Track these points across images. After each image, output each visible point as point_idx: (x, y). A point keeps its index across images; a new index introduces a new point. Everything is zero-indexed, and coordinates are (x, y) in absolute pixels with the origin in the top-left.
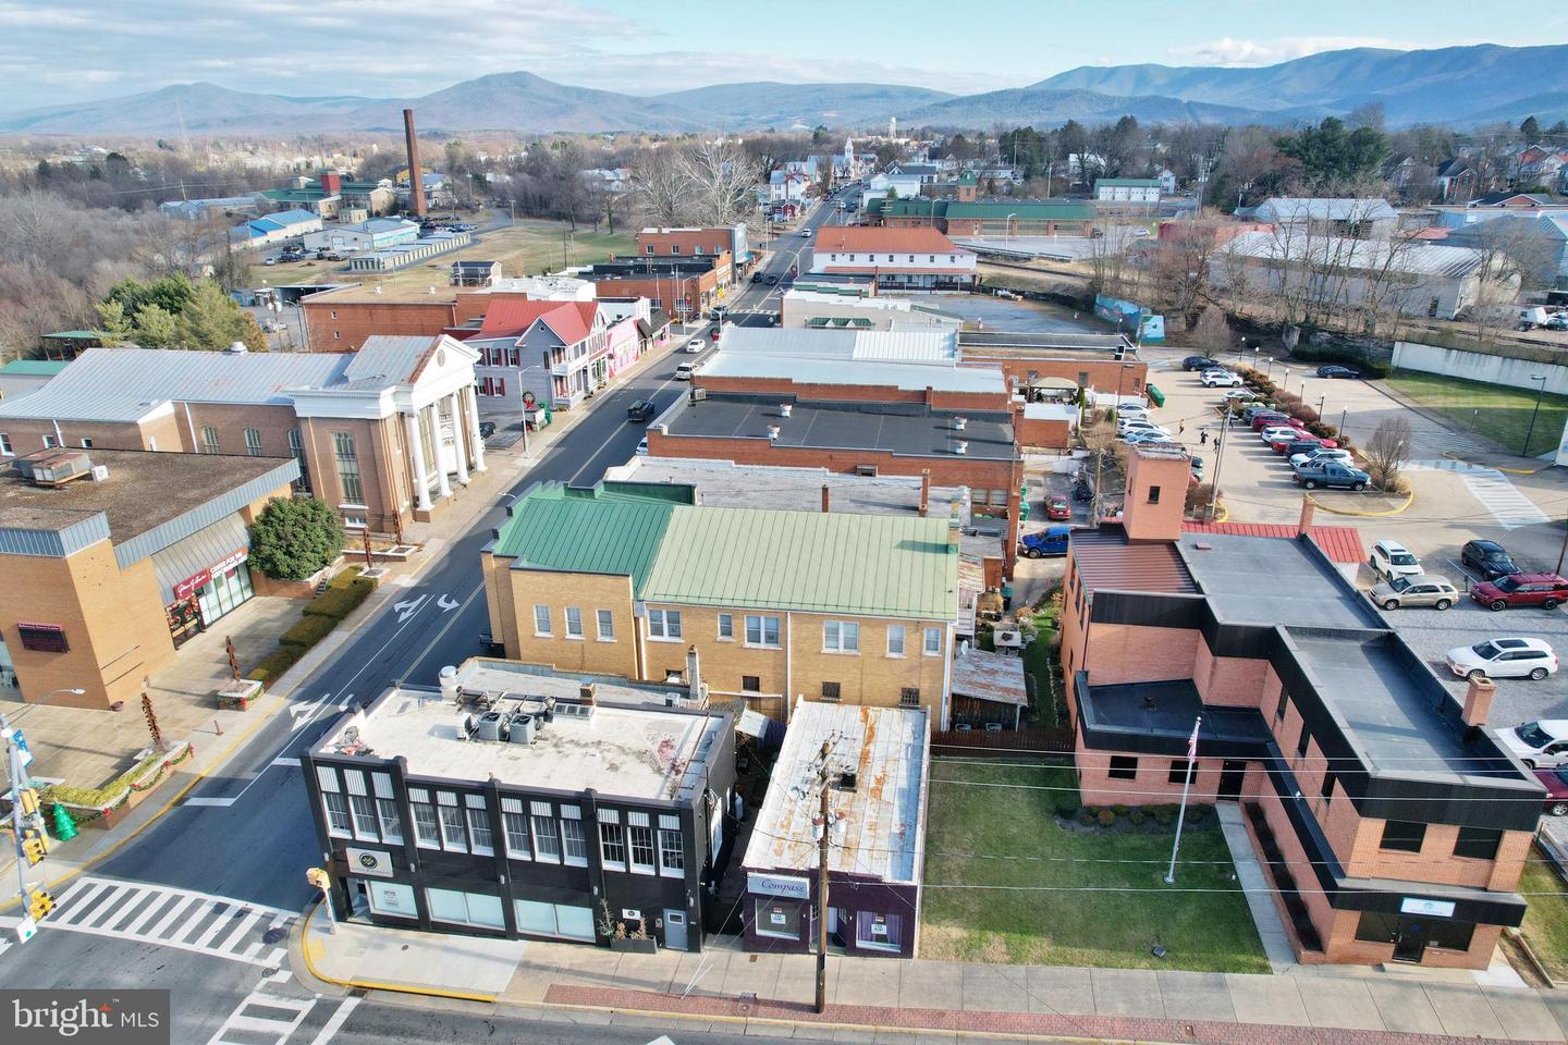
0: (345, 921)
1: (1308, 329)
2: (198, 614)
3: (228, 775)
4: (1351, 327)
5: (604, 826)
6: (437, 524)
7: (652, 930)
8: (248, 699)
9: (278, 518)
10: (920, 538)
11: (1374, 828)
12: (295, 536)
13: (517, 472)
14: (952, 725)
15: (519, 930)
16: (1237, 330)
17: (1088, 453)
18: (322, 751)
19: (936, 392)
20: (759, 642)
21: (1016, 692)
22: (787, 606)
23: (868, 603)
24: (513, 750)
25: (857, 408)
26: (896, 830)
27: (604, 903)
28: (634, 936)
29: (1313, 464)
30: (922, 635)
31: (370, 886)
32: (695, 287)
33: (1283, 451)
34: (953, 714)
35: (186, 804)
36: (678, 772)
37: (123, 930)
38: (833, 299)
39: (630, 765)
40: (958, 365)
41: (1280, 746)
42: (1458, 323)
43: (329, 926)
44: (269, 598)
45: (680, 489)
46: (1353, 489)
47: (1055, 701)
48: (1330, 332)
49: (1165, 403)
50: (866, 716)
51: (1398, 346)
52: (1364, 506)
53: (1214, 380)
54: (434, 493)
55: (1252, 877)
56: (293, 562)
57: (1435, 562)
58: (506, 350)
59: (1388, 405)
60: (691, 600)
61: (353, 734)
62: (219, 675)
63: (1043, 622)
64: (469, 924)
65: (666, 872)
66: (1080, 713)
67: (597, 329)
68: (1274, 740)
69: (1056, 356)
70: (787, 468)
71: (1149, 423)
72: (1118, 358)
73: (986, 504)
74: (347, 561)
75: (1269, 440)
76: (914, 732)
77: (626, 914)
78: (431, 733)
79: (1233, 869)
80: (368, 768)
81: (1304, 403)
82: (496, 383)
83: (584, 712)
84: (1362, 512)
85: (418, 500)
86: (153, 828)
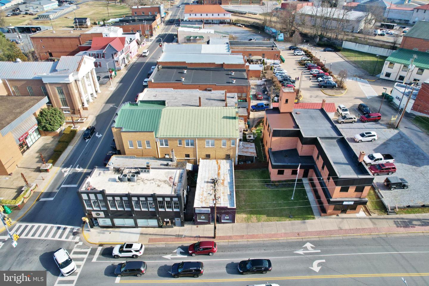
0: (93, 228)
1: (321, 37)
2: (26, 144)
3: (50, 191)
4: (333, 36)
5: (159, 201)
6: (90, 110)
7: (172, 223)
8: (49, 169)
9: (45, 115)
10: (228, 115)
11: (338, 188)
12: (51, 119)
13: (110, 92)
14: (238, 162)
15: (138, 226)
16: (303, 37)
17: (266, 79)
18: (82, 190)
19: (226, 64)
20: (189, 146)
21: (254, 153)
22: (196, 137)
23: (216, 134)
24: (132, 183)
25: (204, 69)
26: (229, 193)
27: (160, 218)
28: (168, 225)
29: (323, 81)
30: (230, 142)
31: (98, 219)
32: (151, 27)
33: (316, 76)
34: (238, 159)
35: (40, 200)
36: (175, 186)
37: (34, 236)
38: (192, 30)
39: (163, 185)
40: (230, 54)
41: (318, 166)
42: (359, 34)
43: (89, 229)
44: (46, 137)
45: (161, 102)
46: (333, 88)
47: (263, 153)
48: (327, 38)
49: (285, 62)
50: (218, 162)
51: (344, 42)
52: (335, 93)
53: (297, 53)
54: (88, 101)
55: (311, 196)
56: (51, 127)
57: (352, 109)
58: (100, 54)
59: (341, 60)
60: (170, 137)
61: (88, 183)
62: (38, 162)
63: (258, 131)
64: (125, 226)
65: (175, 210)
66: (270, 157)
67: (126, 45)
68: (316, 164)
69: (256, 49)
70: (188, 90)
71: (281, 69)
72: (272, 49)
73: (241, 97)
74: (67, 124)
75: (312, 73)
76: (230, 166)
77: (165, 220)
78: (109, 181)
79: (307, 195)
80: (96, 193)
81: (320, 61)
82: (98, 64)
83: (148, 171)
84: (335, 95)
85: (84, 104)
86: (33, 208)
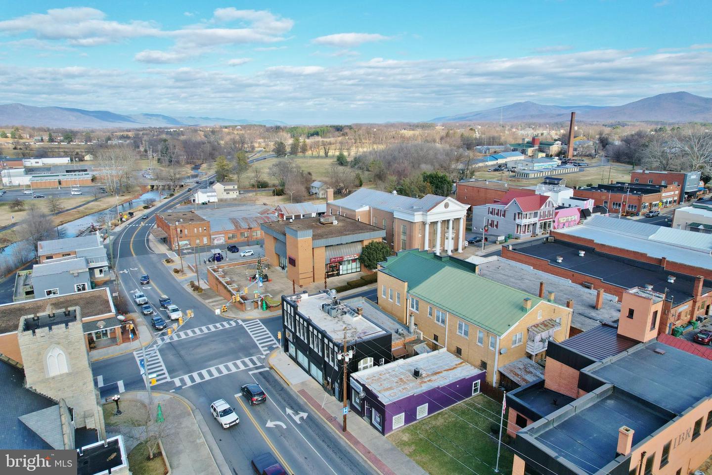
0: (285, 352)
2: (339, 270)
15: (311, 373)
19: (668, 262)
20: (439, 322)
22: (448, 310)
24: (328, 317)
28: (328, 387)
30: (489, 339)
31: (289, 343)
45: (472, 265)
50: (460, 364)
58: (501, 210)
60: (422, 298)
64: (303, 365)
65: (335, 367)
67: (548, 209)
77: (328, 378)
80: (291, 305)
82: (495, 223)
83: (356, 316)
